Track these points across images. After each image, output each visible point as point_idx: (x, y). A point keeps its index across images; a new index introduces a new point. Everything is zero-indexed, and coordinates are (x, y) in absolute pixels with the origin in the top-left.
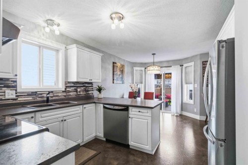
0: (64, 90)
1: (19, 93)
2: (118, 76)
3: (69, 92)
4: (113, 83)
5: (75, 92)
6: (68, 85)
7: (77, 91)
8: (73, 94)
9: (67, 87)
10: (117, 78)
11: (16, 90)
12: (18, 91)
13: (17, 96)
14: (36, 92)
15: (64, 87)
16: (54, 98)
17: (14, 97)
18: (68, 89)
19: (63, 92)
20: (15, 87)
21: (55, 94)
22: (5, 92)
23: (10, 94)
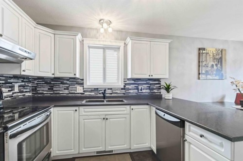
0: (123, 87)
1: (86, 89)
2: (209, 68)
3: (129, 89)
4: (199, 78)
5: (137, 90)
6: (128, 82)
7: (138, 89)
8: (133, 92)
9: (126, 84)
10: (207, 71)
11: (83, 86)
12: (84, 87)
13: (84, 91)
14: (97, 89)
15: (123, 85)
16: (113, 95)
17: (82, 92)
18: (127, 87)
19: (122, 89)
20: (83, 84)
21: (114, 91)
22: (76, 88)
23: (79, 90)
